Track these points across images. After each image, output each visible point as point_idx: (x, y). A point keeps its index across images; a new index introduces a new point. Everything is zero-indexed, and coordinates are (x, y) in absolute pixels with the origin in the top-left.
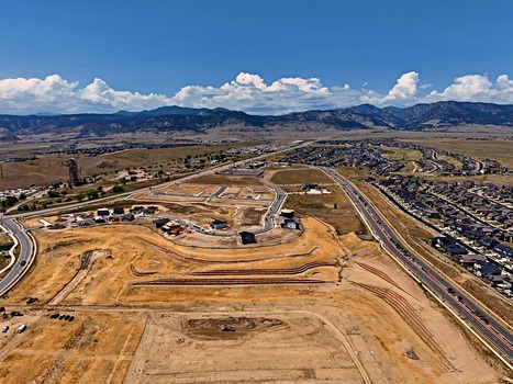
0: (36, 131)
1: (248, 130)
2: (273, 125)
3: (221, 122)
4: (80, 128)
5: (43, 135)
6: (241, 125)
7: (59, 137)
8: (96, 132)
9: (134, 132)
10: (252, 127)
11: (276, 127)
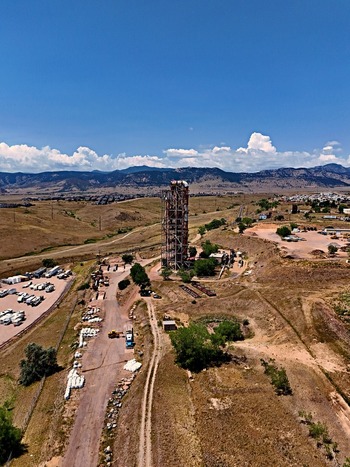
0: (22, 185)
1: (226, 186)
2: (251, 181)
3: (197, 178)
4: (63, 182)
5: (29, 189)
6: (219, 181)
7: (43, 191)
8: (79, 187)
9: (114, 187)
10: (230, 184)
11: (254, 183)
